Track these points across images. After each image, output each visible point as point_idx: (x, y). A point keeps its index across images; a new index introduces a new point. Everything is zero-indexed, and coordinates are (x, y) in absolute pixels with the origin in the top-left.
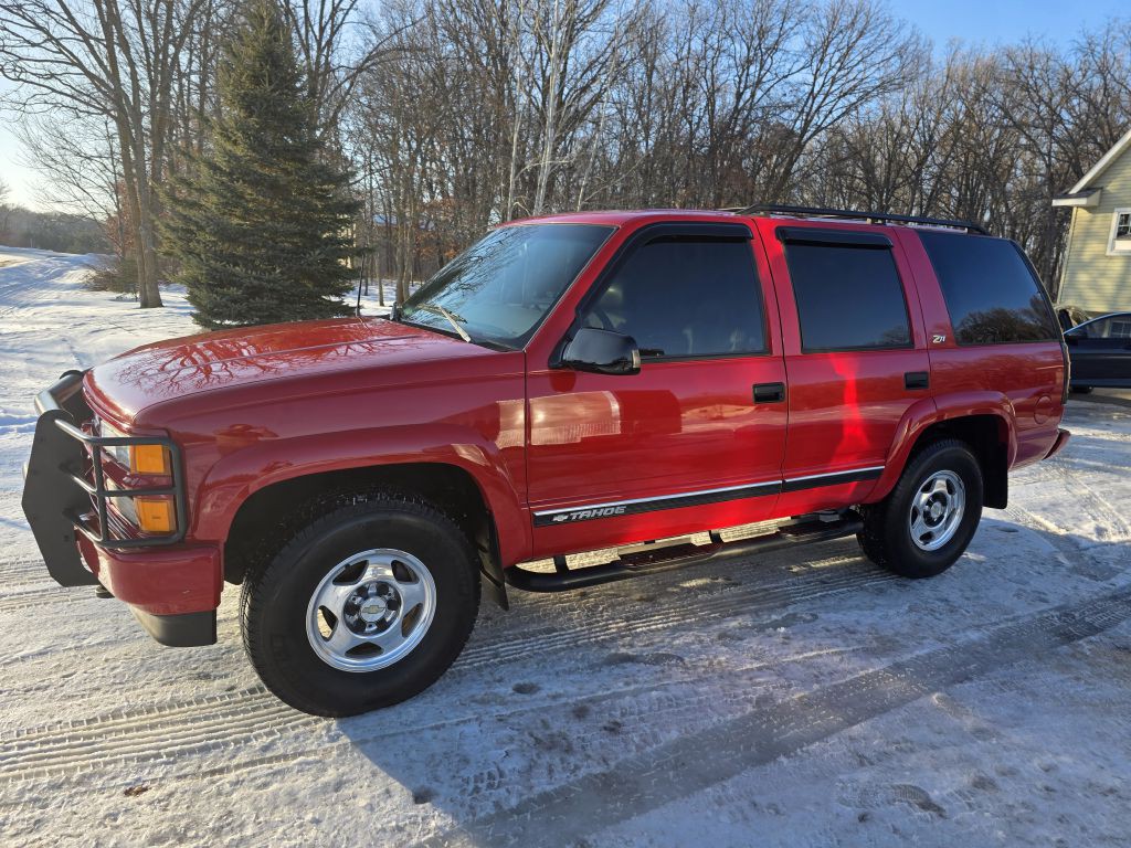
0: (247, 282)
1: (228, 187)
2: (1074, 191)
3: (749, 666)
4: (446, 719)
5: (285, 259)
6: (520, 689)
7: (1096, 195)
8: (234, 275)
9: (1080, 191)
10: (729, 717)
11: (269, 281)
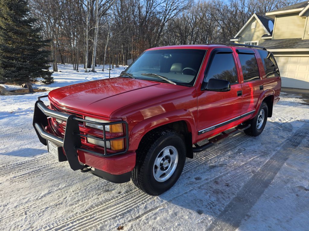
0: (17, 66)
1: (6, 34)
2: (235, 37)
3: (242, 164)
4: (186, 190)
5: (29, 58)
6: (196, 179)
7: (240, 38)
8: (13, 64)
9: (236, 37)
10: (250, 177)
11: (25, 65)
